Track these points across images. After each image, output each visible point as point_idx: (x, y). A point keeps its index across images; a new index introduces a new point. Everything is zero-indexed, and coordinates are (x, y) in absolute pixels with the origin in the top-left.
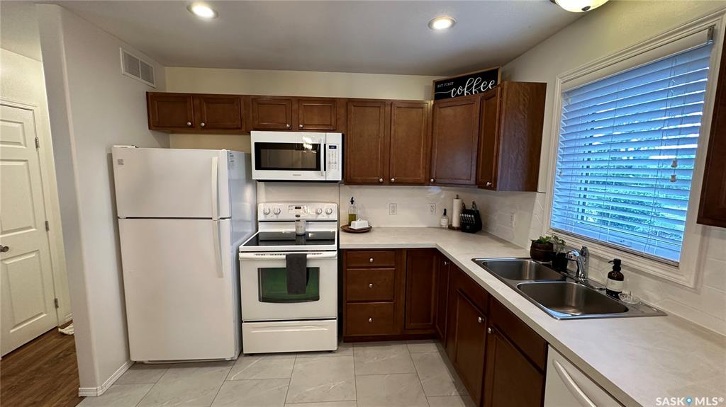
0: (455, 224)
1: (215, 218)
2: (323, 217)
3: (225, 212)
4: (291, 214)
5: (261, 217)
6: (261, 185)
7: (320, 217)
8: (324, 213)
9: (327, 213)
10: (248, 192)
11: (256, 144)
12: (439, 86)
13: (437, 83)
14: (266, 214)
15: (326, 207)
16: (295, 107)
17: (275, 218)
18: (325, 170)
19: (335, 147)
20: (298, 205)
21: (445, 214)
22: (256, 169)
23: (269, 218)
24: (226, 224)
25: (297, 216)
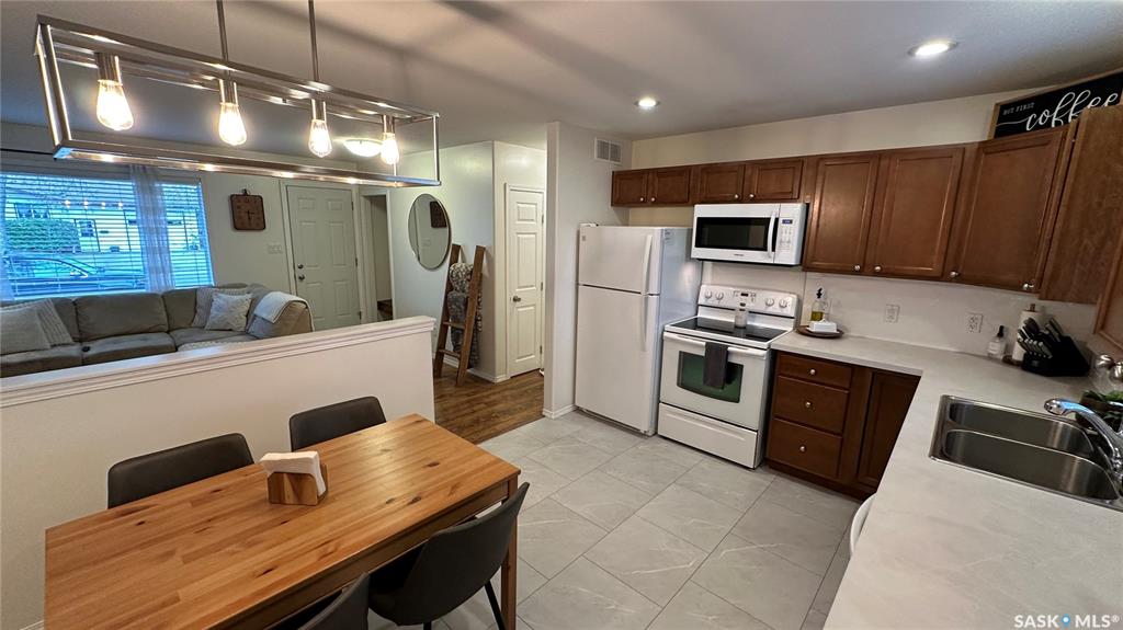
0: (1018, 353)
1: (643, 293)
2: (775, 309)
3: (654, 289)
4: (735, 303)
5: (702, 301)
6: (708, 265)
7: (770, 310)
8: (776, 306)
9: (781, 307)
10: (689, 272)
11: (699, 219)
12: (1005, 113)
13: (1004, 107)
14: (707, 298)
15: (779, 298)
16: (748, 172)
17: (716, 303)
18: (774, 249)
19: (791, 222)
20: (745, 291)
21: (1001, 334)
22: (697, 246)
23: (710, 302)
24: (653, 300)
25: (743, 305)
